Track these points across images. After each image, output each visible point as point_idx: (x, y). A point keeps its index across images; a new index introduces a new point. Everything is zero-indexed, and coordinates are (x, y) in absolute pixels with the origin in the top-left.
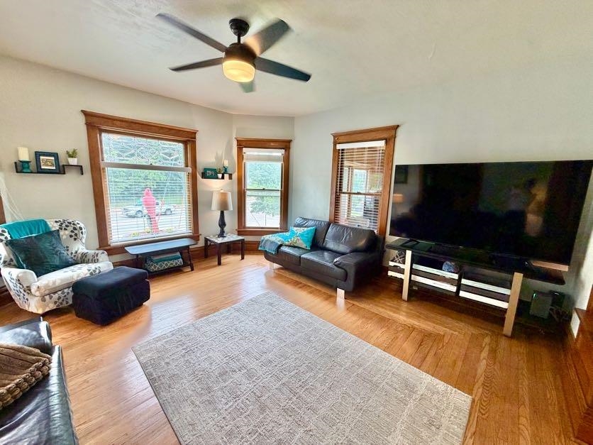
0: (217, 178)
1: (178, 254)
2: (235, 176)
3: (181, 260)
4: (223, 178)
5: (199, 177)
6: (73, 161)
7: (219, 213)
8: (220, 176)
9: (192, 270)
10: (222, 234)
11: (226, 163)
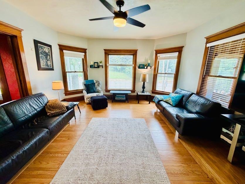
0: (144, 68)
1: (124, 96)
2: (153, 67)
3: (125, 98)
4: (147, 68)
5: (137, 68)
6: (101, 64)
7: (143, 83)
8: (146, 67)
9: (128, 102)
10: (143, 92)
11: (149, 62)
